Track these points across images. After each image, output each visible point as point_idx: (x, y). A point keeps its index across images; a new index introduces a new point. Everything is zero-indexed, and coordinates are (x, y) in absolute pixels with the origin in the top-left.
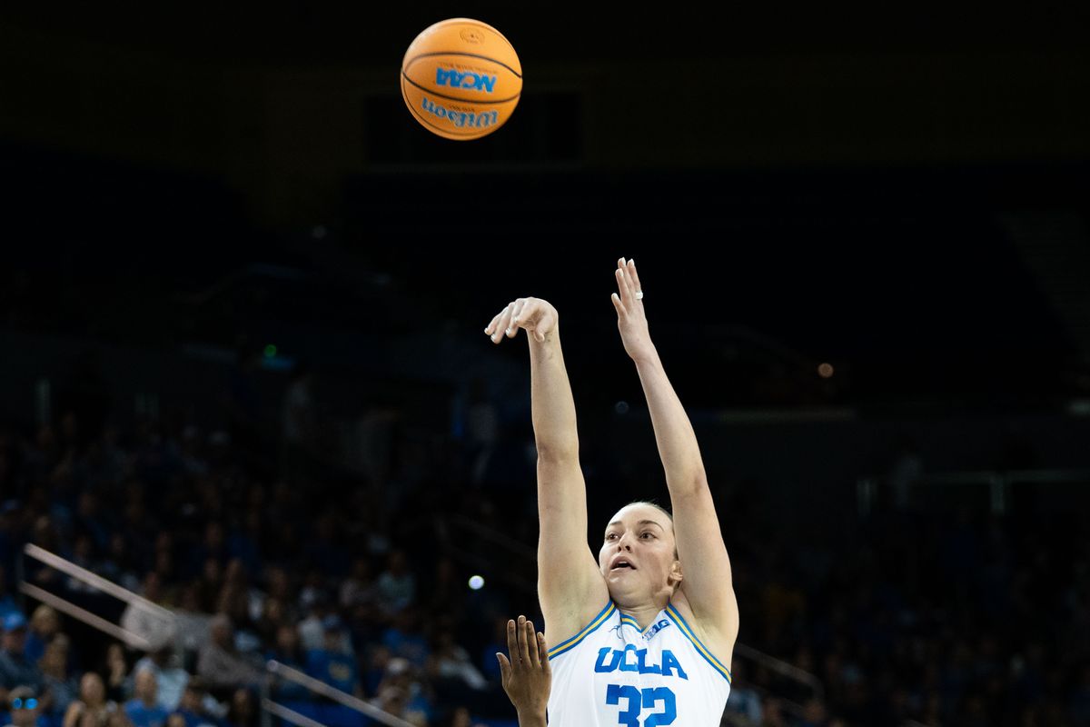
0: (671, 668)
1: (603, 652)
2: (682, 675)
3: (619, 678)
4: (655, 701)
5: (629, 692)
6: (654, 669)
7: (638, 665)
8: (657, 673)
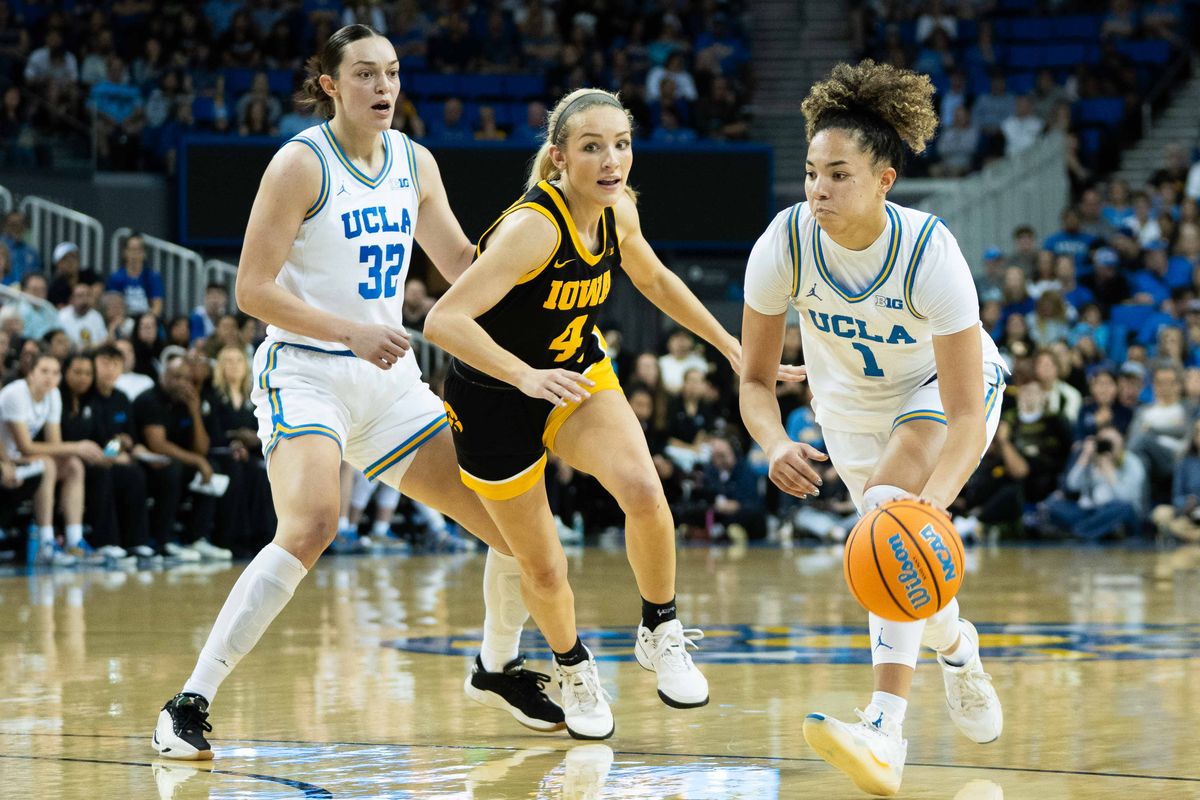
1: (345, 218)
3: (367, 239)
5: (374, 250)
6: (395, 228)
7: (381, 225)
8: (398, 230)
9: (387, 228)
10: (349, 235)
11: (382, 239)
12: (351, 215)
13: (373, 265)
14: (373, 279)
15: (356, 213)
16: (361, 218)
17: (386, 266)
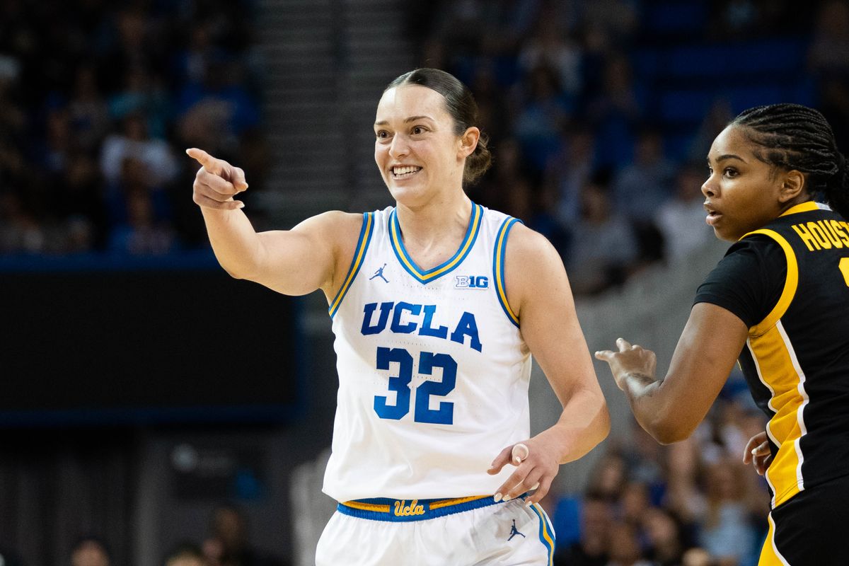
0: (465, 335)
1: (370, 309)
2: (476, 345)
3: (388, 339)
4: (433, 368)
5: (402, 356)
6: (442, 332)
7: (419, 326)
8: (445, 337)
9: (426, 331)
10: (367, 330)
11: (416, 344)
12: (379, 307)
13: (397, 375)
14: (395, 393)
15: (386, 307)
16: (392, 313)
17: (417, 380)
